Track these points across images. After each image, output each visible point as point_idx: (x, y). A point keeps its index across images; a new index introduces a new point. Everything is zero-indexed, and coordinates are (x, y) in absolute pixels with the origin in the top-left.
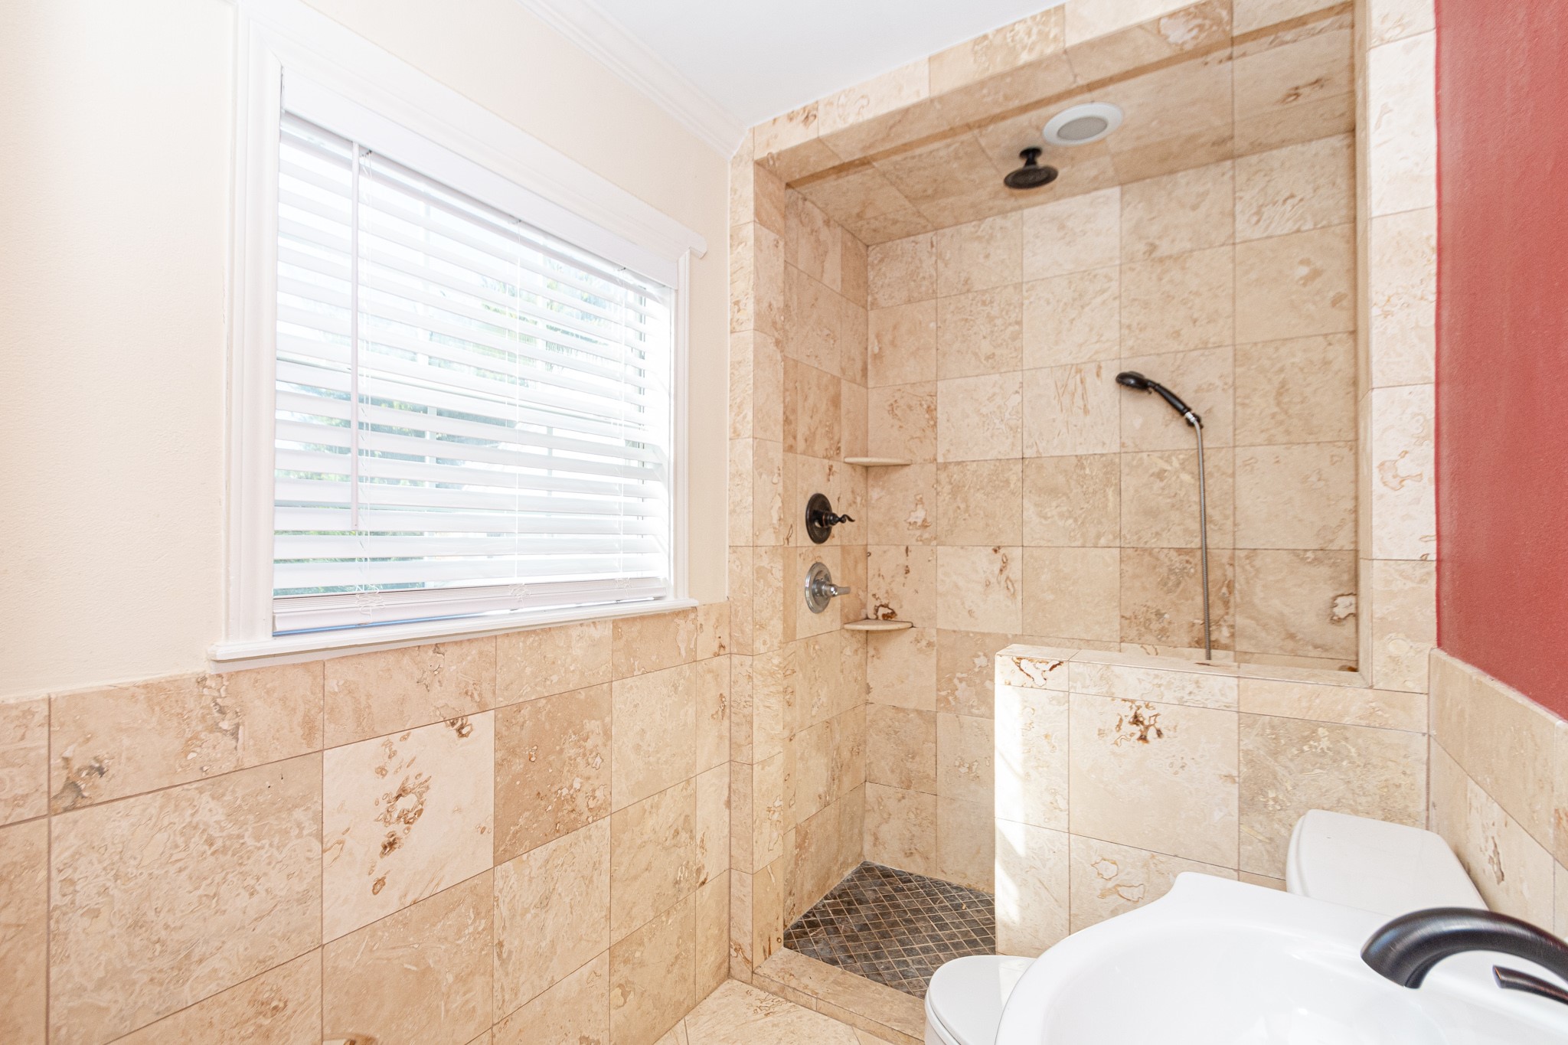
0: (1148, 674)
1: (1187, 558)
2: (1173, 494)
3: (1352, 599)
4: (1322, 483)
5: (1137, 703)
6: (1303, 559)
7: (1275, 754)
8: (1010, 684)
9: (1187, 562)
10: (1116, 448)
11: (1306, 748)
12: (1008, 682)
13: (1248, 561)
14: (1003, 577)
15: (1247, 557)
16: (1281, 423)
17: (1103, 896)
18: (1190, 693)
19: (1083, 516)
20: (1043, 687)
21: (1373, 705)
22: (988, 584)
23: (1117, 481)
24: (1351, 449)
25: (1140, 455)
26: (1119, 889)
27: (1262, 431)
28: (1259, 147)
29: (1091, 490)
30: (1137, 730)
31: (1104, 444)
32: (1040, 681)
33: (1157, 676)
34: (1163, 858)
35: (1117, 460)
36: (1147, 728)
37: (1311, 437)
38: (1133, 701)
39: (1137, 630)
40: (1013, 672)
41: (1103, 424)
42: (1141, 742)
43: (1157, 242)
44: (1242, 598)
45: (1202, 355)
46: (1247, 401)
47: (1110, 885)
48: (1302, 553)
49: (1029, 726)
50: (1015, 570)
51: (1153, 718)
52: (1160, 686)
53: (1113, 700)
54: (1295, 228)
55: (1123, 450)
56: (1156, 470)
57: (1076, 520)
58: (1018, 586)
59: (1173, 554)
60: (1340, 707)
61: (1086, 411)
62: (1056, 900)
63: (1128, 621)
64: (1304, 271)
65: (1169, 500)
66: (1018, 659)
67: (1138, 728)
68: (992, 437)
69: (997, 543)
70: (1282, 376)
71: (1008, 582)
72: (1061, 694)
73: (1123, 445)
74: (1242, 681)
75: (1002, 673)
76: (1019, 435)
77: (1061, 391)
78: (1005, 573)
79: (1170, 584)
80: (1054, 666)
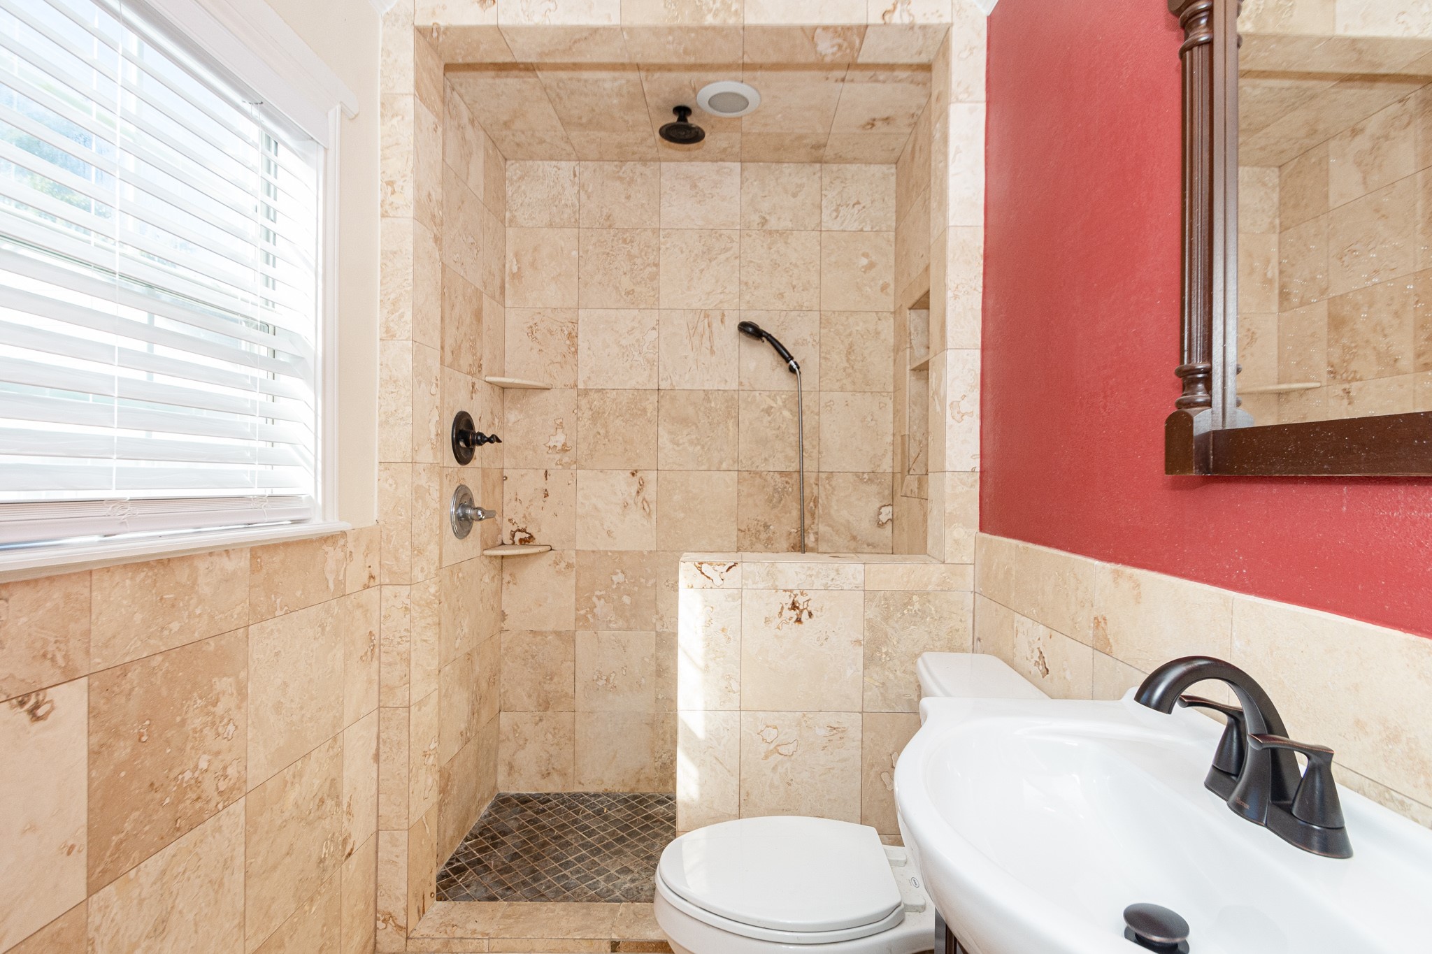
0: (803, 567)
1: (787, 479)
2: (777, 427)
3: (890, 508)
4: (874, 422)
5: (795, 592)
6: (862, 480)
7: (886, 619)
8: (692, 587)
9: (787, 482)
10: (735, 386)
11: (905, 612)
12: (690, 585)
13: (827, 481)
14: (640, 498)
15: (827, 478)
16: (849, 375)
17: (766, 757)
18: (833, 579)
19: (709, 443)
20: (721, 587)
21: (944, 575)
22: (626, 506)
23: (736, 414)
24: (891, 399)
25: (754, 393)
26: (778, 748)
27: (837, 380)
28: (839, 159)
29: (715, 421)
30: (794, 614)
31: (726, 381)
32: (718, 581)
33: (809, 568)
34: (810, 715)
35: (736, 397)
36: (801, 611)
37: (868, 387)
38: (791, 591)
39: (751, 540)
40: (695, 575)
41: (725, 364)
42: (797, 623)
43: (768, 217)
44: (823, 511)
45: (799, 316)
46: (828, 356)
47: (772, 747)
48: (861, 474)
49: (708, 623)
50: (650, 492)
51: (806, 603)
52: (811, 576)
53: (776, 592)
54: (860, 227)
55: (741, 388)
56: (765, 406)
57: (703, 447)
58: (653, 507)
59: (777, 476)
60: (926, 579)
61: (712, 352)
62: (729, 771)
63: (743, 533)
64: (864, 261)
65: (774, 432)
66: (699, 564)
67: (795, 613)
68: (631, 368)
69: (635, 466)
70: (851, 339)
71: (644, 502)
72: (736, 591)
73: (741, 384)
74: (867, 566)
75: (685, 577)
76: (656, 368)
77: (692, 332)
78: (642, 494)
79: (775, 500)
80: (730, 568)
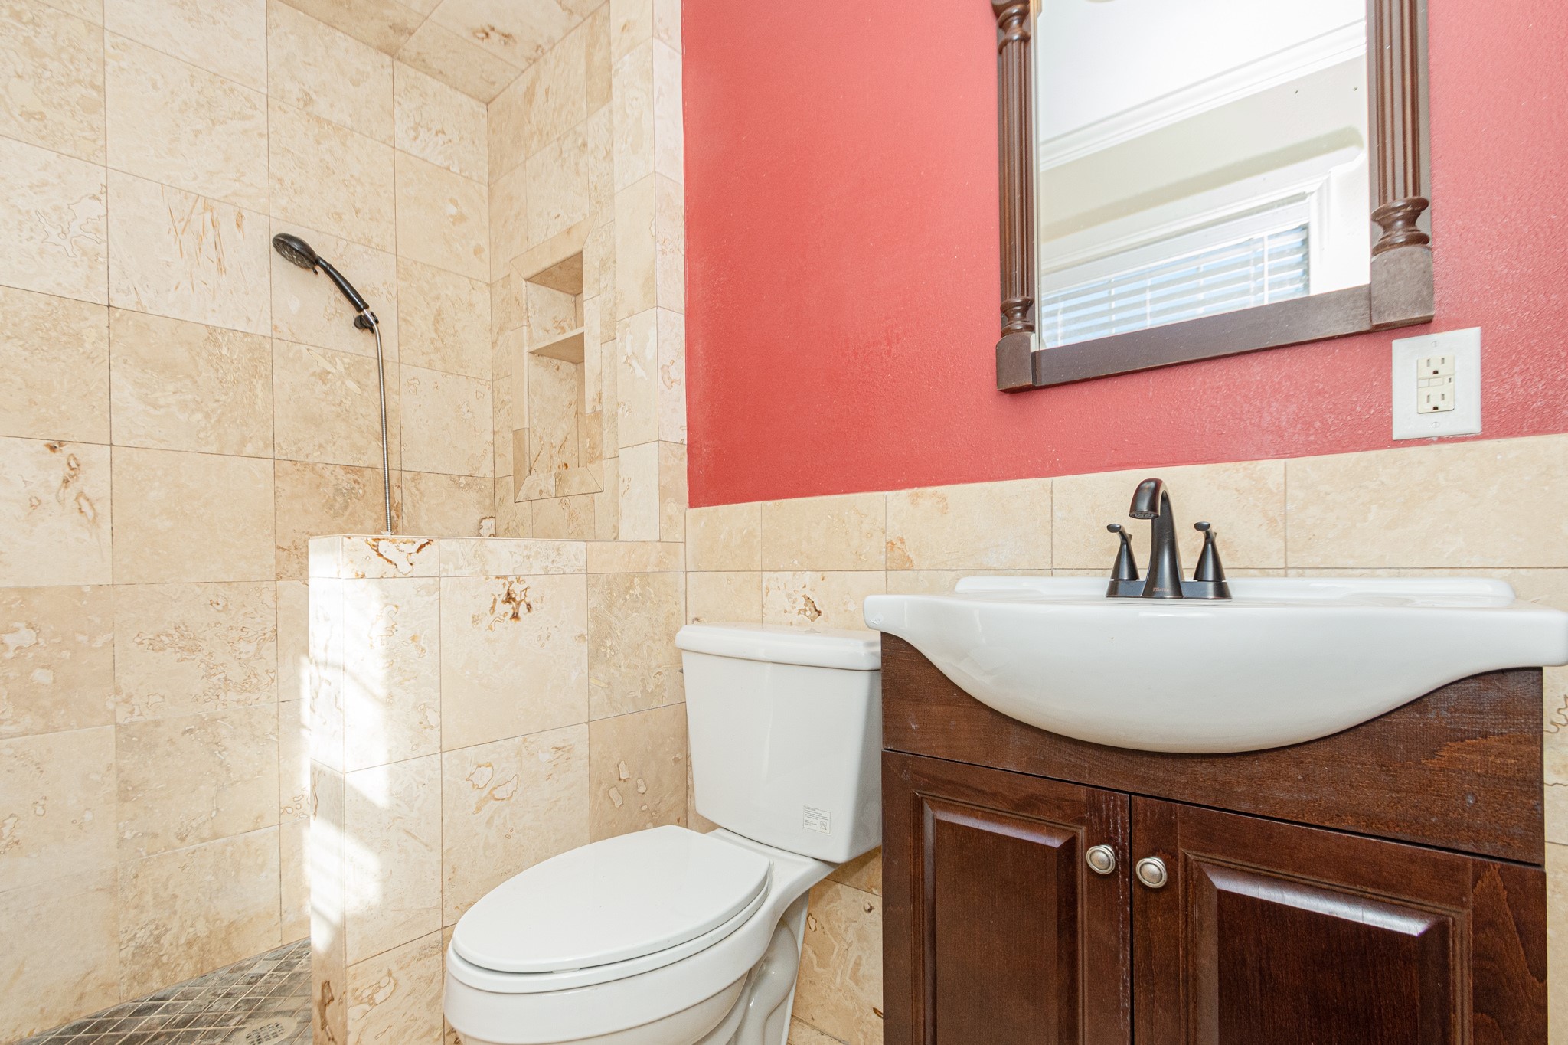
0: (519, 546)
1: (356, 477)
2: (337, 402)
3: (492, 521)
4: (470, 415)
5: (510, 579)
6: (458, 484)
7: (610, 607)
8: (363, 576)
9: (355, 482)
10: (265, 330)
11: (628, 597)
12: (360, 573)
13: (413, 484)
14: (72, 491)
15: (413, 480)
16: (439, 350)
17: (478, 809)
18: (553, 561)
19: (220, 411)
20: (410, 575)
21: (661, 554)
22: (35, 504)
23: (269, 373)
24: (489, 388)
25: (297, 347)
26: (494, 792)
27: (423, 354)
28: (420, 62)
29: (230, 378)
30: (509, 608)
31: (249, 320)
32: (404, 567)
33: (526, 547)
34: (531, 739)
35: (268, 346)
36: (518, 604)
37: (462, 369)
38: (505, 578)
39: (299, 563)
40: (368, 558)
41: (247, 293)
42: (513, 620)
43: (314, 96)
44: (409, 522)
45: (366, 253)
46: (410, 319)
47: (486, 791)
48: (457, 478)
49: (391, 630)
50: (96, 481)
51: (523, 593)
52: (529, 557)
53: (487, 579)
54: (446, 164)
55: (275, 335)
56: (318, 370)
57: (207, 416)
58: (103, 509)
59: (340, 471)
61: (222, 269)
62: (427, 845)
63: (286, 553)
64: (452, 210)
65: (333, 408)
66: (374, 540)
67: (511, 606)
68: (41, 253)
69: (56, 435)
70: (439, 304)
71: (82, 500)
72: (431, 581)
73: (275, 328)
74: (589, 544)
75: (352, 561)
76: (102, 268)
77: (180, 226)
78: (75, 487)
79: (337, 506)
80: (422, 546)
